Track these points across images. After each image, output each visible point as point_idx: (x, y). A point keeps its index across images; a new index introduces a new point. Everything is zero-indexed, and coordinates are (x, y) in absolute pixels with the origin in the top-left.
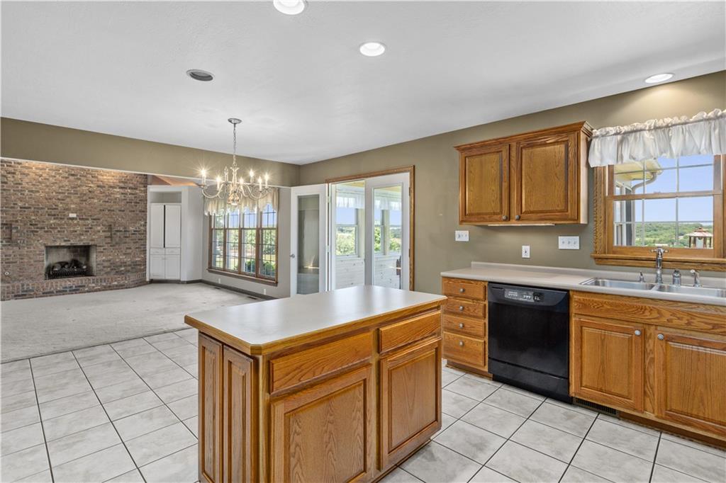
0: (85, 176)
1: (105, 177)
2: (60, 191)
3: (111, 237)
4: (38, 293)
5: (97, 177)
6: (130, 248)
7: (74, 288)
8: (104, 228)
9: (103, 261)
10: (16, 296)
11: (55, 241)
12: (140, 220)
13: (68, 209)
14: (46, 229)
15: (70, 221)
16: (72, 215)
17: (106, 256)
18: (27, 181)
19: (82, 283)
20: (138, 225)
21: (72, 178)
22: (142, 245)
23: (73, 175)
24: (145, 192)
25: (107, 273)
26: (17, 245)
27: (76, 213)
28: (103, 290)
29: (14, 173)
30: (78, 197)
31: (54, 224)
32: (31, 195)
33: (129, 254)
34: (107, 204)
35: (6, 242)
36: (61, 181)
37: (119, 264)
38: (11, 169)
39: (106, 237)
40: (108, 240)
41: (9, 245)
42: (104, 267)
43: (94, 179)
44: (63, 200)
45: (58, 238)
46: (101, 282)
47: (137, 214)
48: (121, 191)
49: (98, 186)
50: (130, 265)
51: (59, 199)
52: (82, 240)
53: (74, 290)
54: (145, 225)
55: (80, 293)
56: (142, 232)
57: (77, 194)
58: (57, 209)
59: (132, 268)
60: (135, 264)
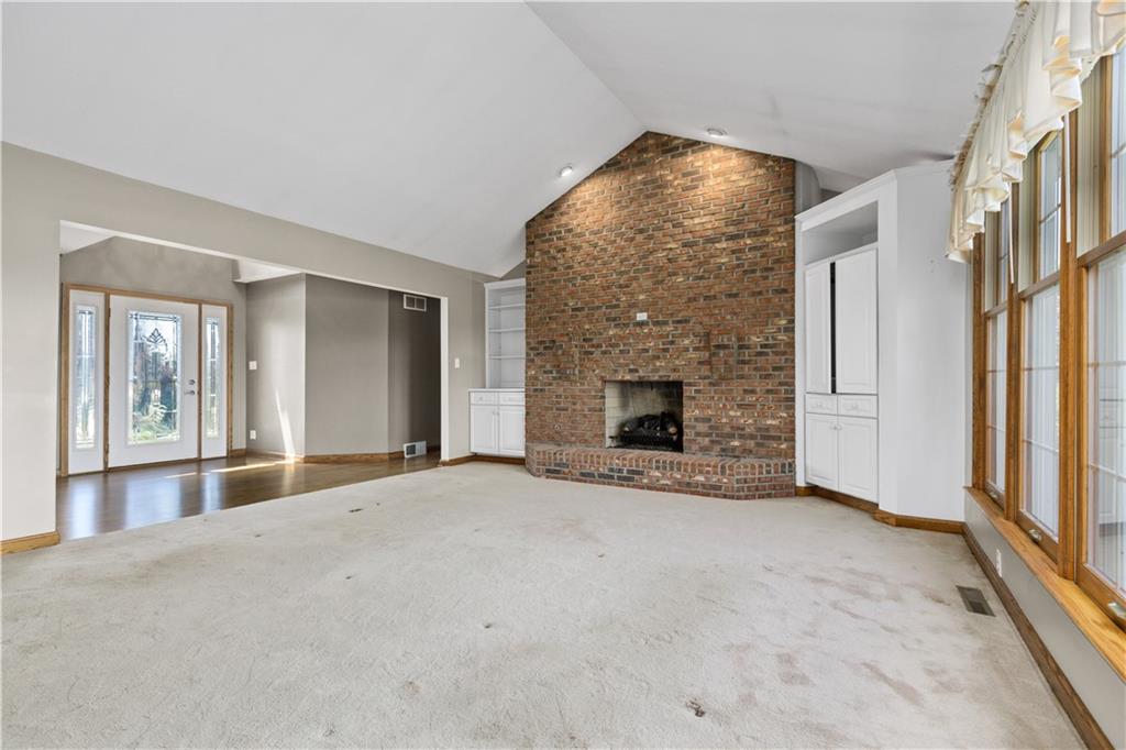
0: (661, 229)
1: (697, 221)
2: (623, 269)
3: (708, 362)
4: (574, 471)
5: (680, 225)
6: (753, 392)
7: (625, 474)
8: (696, 340)
9: (696, 419)
10: (548, 471)
11: (616, 371)
12: (777, 315)
13: (634, 306)
14: (604, 349)
15: (638, 330)
16: (642, 316)
17: (702, 408)
18: (579, 258)
19: (637, 466)
20: (770, 330)
21: (640, 238)
22: (781, 384)
23: (641, 231)
24: (791, 234)
25: (704, 450)
26: (567, 378)
27: (646, 311)
28: (677, 491)
29: (564, 250)
30: (652, 276)
31: (614, 336)
32: (584, 284)
33: (751, 406)
34: (702, 283)
35: (558, 372)
36: (622, 248)
37: (727, 430)
38: (561, 243)
39: (699, 363)
40: (705, 371)
41: (560, 378)
42: (698, 434)
43: (676, 231)
44: (627, 286)
45: (620, 365)
46: (672, 469)
47: (769, 300)
48: (731, 245)
49: (685, 245)
50: (752, 437)
51: (620, 286)
52: (656, 370)
53: (625, 479)
54: (790, 329)
55: (634, 486)
56: (782, 348)
57: (647, 270)
58: (617, 306)
59: (758, 445)
60: (765, 435)
